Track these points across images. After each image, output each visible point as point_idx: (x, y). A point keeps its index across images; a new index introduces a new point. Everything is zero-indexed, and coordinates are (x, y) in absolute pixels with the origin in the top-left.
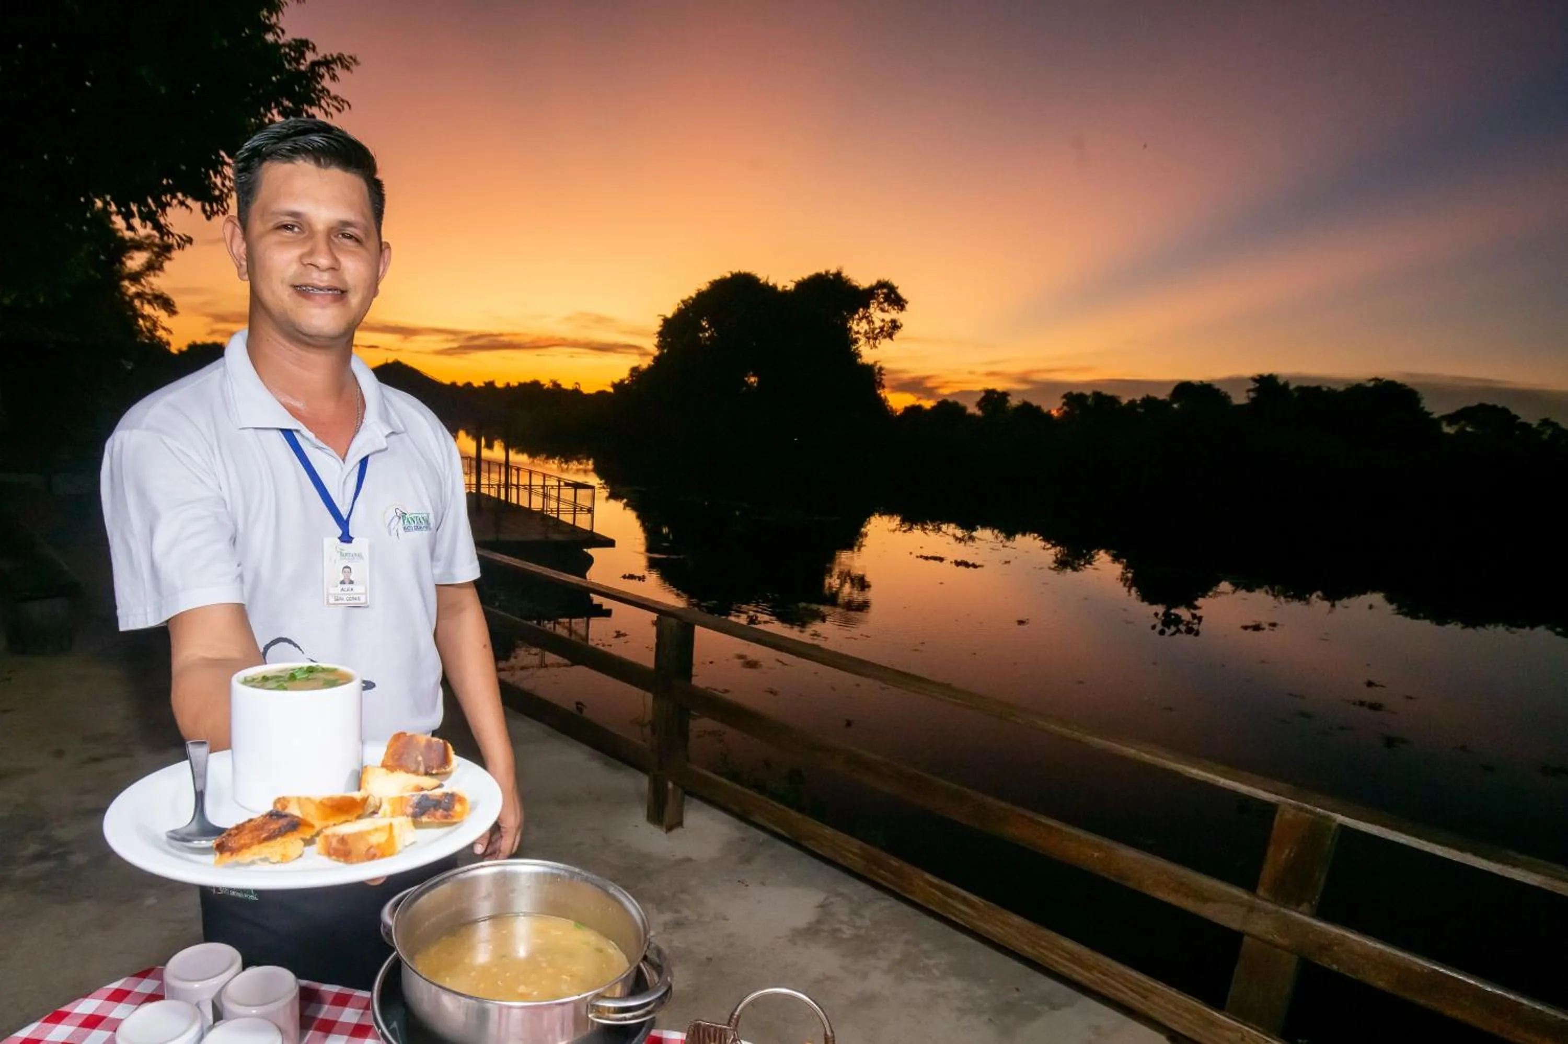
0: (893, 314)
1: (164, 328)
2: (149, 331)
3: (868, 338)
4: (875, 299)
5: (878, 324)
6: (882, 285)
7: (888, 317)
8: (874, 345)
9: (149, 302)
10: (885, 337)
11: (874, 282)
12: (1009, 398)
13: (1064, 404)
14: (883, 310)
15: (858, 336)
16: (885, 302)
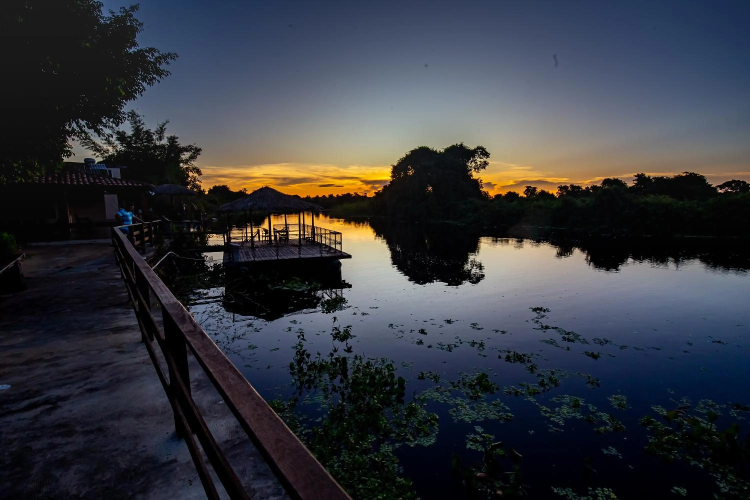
0: (485, 159)
1: (198, 181)
2: (193, 182)
3: (476, 169)
4: (477, 154)
5: (479, 163)
6: (479, 148)
7: (482, 160)
8: (478, 171)
9: (191, 171)
10: (482, 168)
11: (476, 147)
12: (537, 189)
13: (559, 190)
14: (481, 158)
15: (471, 168)
16: (481, 154)
